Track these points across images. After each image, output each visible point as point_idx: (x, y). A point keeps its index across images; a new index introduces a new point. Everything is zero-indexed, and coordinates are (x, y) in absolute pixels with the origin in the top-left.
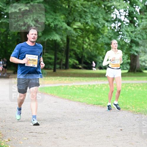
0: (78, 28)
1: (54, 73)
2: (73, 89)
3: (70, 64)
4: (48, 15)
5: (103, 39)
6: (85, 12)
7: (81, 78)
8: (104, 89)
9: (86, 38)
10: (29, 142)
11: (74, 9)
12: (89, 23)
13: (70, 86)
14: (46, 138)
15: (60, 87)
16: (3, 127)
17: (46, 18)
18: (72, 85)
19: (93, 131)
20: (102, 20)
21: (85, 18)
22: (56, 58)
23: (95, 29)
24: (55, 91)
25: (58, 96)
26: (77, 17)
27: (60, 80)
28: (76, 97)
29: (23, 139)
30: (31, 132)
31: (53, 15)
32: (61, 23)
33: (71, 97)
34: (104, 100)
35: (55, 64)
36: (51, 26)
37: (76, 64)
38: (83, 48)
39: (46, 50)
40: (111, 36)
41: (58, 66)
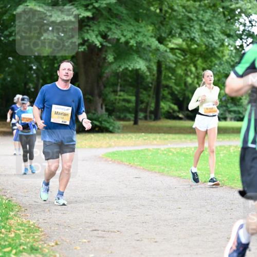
0: (177, 49)
1: (135, 126)
2: (169, 155)
3: (163, 111)
4: (124, 26)
5: (222, 67)
6: (190, 19)
7: (182, 136)
8: (222, 155)
9: (192, 65)
10: (92, 247)
11: (170, 15)
12: (196, 39)
13: (162, 149)
14: (120, 241)
15: (146, 151)
16: (46, 221)
17: (122, 31)
18: (166, 147)
19: (204, 228)
20: (218, 34)
21: (189, 30)
22: (139, 101)
23: (207, 50)
24: (137, 158)
25: (141, 167)
26: (175, 29)
27: (145, 140)
28: (173, 168)
29: (80, 242)
30: (96, 230)
31: (133, 26)
32: (148, 40)
33: (164, 170)
34: (223, 173)
35: (136, 112)
36: (130, 44)
37: (174, 111)
38: (185, 83)
39: (121, 86)
40: (235, 61)
41: (141, 115)
